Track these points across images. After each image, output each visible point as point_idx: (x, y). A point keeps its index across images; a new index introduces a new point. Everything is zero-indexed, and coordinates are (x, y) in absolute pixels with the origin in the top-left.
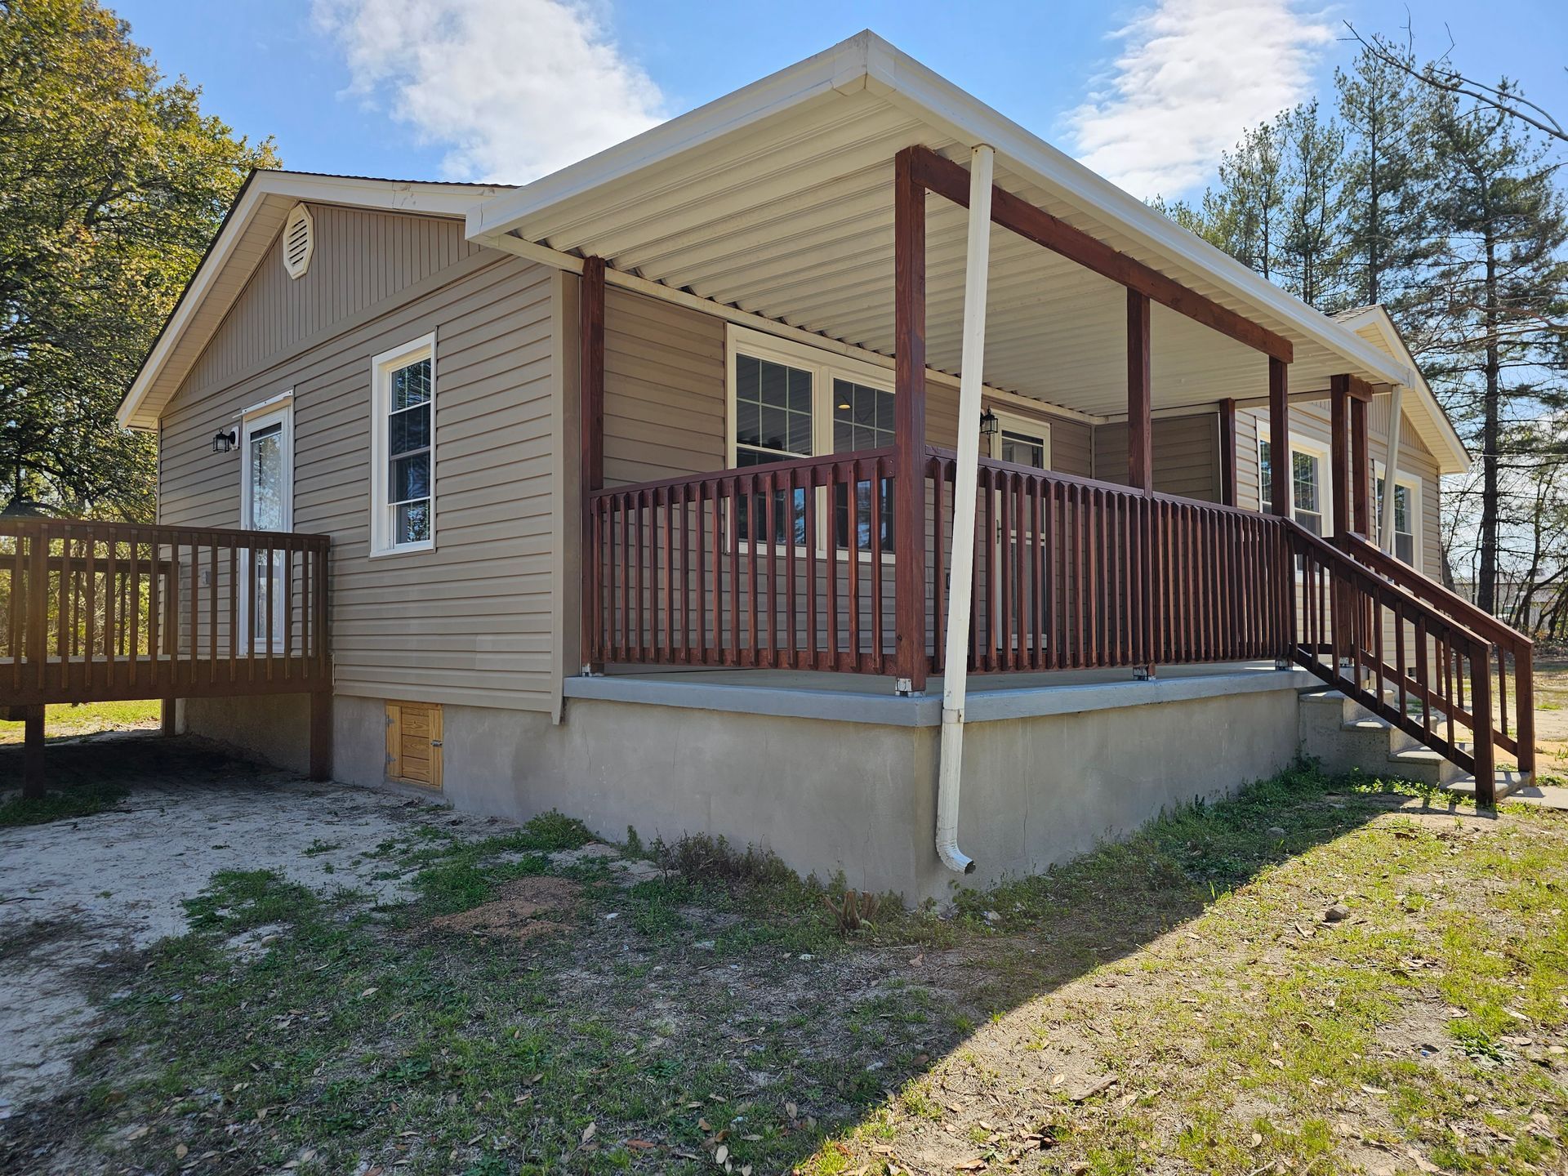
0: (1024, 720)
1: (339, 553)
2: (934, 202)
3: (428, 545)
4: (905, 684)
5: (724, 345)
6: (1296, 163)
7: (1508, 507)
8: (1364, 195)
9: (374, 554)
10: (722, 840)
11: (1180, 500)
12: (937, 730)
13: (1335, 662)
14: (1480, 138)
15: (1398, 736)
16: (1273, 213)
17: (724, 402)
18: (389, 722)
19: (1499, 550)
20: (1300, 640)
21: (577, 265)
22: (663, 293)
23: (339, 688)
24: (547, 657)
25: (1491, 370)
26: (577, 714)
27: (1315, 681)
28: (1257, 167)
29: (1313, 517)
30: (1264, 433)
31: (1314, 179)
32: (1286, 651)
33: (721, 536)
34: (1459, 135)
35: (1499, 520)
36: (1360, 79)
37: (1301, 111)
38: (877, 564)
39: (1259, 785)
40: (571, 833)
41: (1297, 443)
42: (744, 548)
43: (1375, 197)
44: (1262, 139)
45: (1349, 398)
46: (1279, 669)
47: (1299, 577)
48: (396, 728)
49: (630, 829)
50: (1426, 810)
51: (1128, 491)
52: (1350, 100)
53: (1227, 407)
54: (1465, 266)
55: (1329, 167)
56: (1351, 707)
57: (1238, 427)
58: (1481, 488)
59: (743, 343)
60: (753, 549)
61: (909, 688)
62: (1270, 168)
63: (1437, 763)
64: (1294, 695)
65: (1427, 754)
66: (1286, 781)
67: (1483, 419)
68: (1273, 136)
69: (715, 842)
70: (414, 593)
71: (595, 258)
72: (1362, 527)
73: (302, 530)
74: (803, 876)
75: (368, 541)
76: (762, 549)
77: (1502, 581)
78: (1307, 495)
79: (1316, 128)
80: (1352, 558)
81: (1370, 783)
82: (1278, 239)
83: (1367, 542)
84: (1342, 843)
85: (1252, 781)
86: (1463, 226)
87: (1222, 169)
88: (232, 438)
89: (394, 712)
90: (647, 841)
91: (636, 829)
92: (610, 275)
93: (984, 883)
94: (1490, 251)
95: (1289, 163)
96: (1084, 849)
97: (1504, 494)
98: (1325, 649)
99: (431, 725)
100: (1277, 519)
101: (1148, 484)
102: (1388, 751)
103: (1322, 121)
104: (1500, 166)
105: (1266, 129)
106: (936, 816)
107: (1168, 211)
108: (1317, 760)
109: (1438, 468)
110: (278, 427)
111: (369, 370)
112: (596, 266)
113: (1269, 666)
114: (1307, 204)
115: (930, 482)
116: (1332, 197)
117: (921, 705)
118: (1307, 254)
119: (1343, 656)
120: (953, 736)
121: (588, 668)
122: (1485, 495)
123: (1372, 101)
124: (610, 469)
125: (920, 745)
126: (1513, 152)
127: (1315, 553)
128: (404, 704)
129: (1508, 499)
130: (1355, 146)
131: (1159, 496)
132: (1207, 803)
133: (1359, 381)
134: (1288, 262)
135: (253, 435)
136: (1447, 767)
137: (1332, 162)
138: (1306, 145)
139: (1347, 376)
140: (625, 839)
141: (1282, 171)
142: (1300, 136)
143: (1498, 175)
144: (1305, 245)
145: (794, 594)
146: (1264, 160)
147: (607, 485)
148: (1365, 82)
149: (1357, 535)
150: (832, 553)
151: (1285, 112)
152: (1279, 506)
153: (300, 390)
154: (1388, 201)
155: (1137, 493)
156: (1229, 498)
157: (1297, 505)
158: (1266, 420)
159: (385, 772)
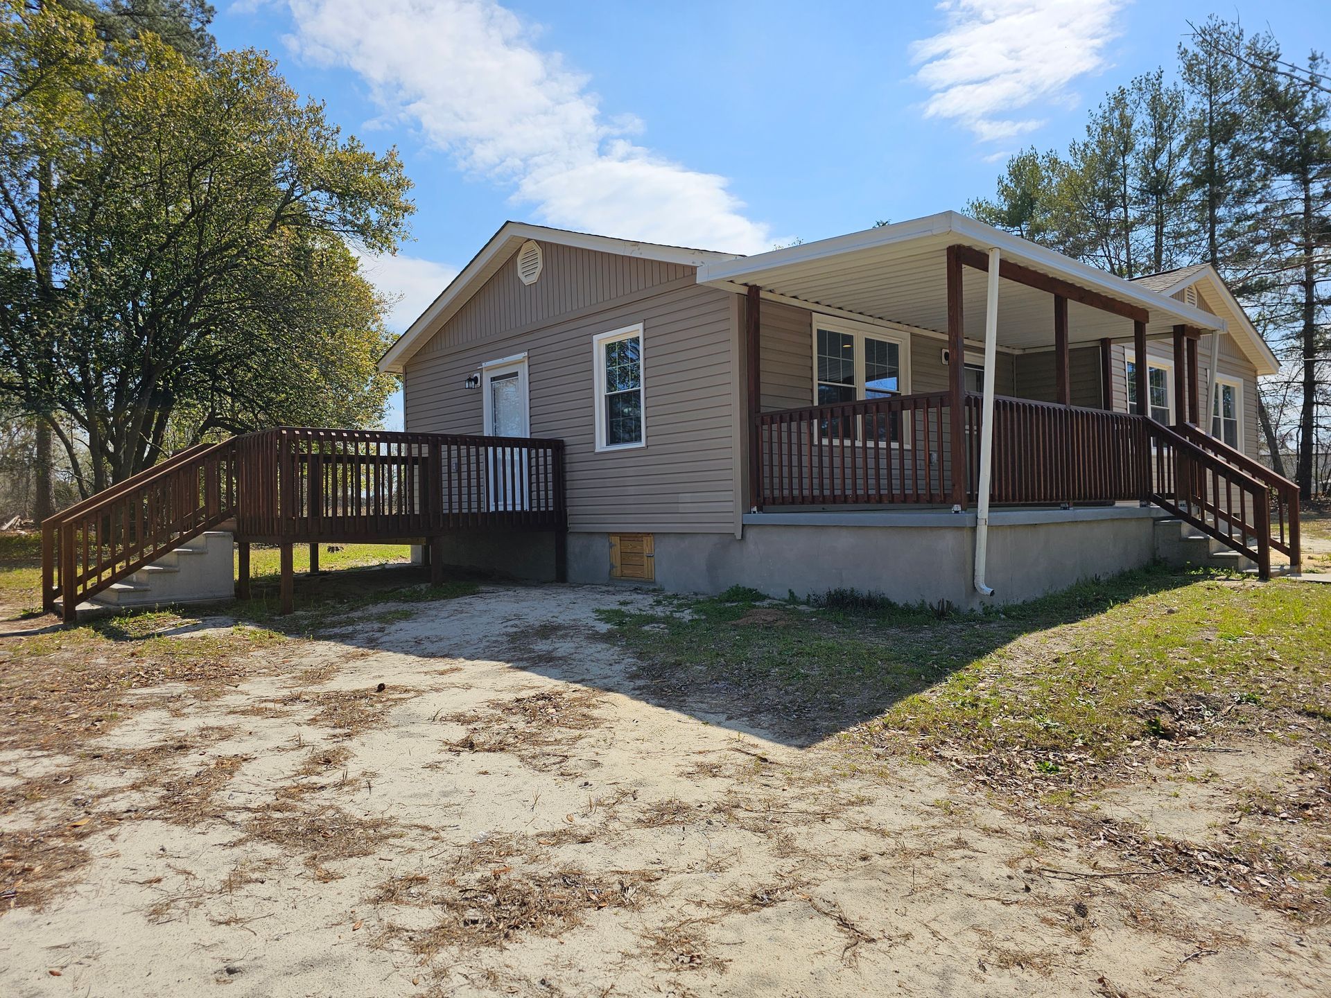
0: (1010, 526)
1: (568, 450)
2: (968, 272)
3: (643, 444)
4: (957, 507)
5: (811, 325)
6: (1148, 120)
7: (1324, 392)
8: (1204, 143)
9: (597, 451)
10: (852, 591)
11: (1085, 410)
12: (974, 529)
13: (1176, 502)
14: (1296, 101)
15: (1214, 543)
16: (1129, 160)
17: (812, 358)
18: (611, 546)
19: (1318, 426)
20: (1155, 491)
21: (744, 290)
22: (784, 300)
23: (572, 528)
24: (731, 503)
25: (1308, 285)
26: (751, 534)
27: (1164, 513)
28: (1117, 124)
29: (1164, 411)
30: (1131, 356)
31: (1161, 133)
32: (1145, 496)
33: (811, 435)
34: (1280, 98)
35: (1318, 403)
36: (1197, 50)
37: (1150, 77)
38: (889, 448)
39: (1131, 571)
40: (751, 596)
41: (1152, 362)
42: (825, 442)
43: (1213, 146)
44: (1120, 101)
45: (1185, 338)
46: (1141, 506)
47: (1154, 451)
48: (617, 549)
49: (790, 591)
50: (1227, 579)
51: (1057, 406)
52: (1190, 68)
53: (1106, 343)
54: (1284, 203)
55: (1173, 122)
56: (1186, 528)
57: (1113, 355)
58: (1302, 378)
59: (822, 323)
60: (831, 442)
61: (960, 509)
62: (1126, 123)
63: (1237, 557)
64: (1151, 522)
65: (1234, 553)
66: (1147, 570)
67: (1302, 322)
68: (1128, 97)
69: (848, 592)
70: (630, 472)
71: (755, 286)
72: (1194, 419)
73: (535, 436)
74: (901, 605)
75: (593, 442)
76: (836, 442)
77: (1320, 451)
78: (1159, 399)
79: (1162, 91)
80: (1187, 440)
81: (1197, 570)
82: (1133, 184)
83: (1197, 429)
84: (1178, 591)
85: (1127, 569)
86: (1284, 171)
87: (1088, 127)
88: (476, 380)
89: (616, 540)
90: (801, 594)
91: (794, 590)
92: (762, 294)
93: (999, 602)
94: (1307, 190)
95: (1142, 118)
96: (1039, 596)
97: (1320, 382)
98: (1170, 496)
99: (645, 546)
100: (1140, 417)
101: (1068, 401)
102: (1208, 552)
103: (1167, 83)
104: (1314, 121)
105: (1123, 92)
106: (974, 570)
107: (1040, 158)
108: (1165, 559)
109: (1255, 371)
110: (516, 374)
111: (591, 343)
112: (754, 290)
113: (1136, 504)
114: (1155, 153)
115: (967, 408)
116: (1175, 146)
117: (967, 517)
118: (1157, 193)
119: (1182, 499)
120: (983, 531)
121: (755, 509)
122: (1304, 384)
123: (1209, 68)
124: (763, 401)
125: (967, 534)
126: (1323, 107)
127: (1164, 438)
128: (623, 536)
129: (1324, 386)
130: (1194, 103)
131: (1074, 408)
132: (1102, 579)
133: (1192, 328)
134: (1143, 202)
135: (493, 379)
136: (1244, 560)
137: (1175, 117)
138: (1155, 102)
139: (1184, 325)
140: (787, 596)
141: (1135, 126)
142: (1148, 97)
143: (1312, 128)
144: (1157, 187)
145: (844, 468)
146: (1122, 117)
147: (763, 410)
148: (1202, 53)
149: (1192, 425)
150: (864, 444)
151: (1139, 79)
152: (1140, 408)
153: (533, 353)
154: (1223, 152)
155: (1062, 407)
156: (1108, 405)
157: (1153, 403)
158: (1132, 349)
159: (610, 574)
